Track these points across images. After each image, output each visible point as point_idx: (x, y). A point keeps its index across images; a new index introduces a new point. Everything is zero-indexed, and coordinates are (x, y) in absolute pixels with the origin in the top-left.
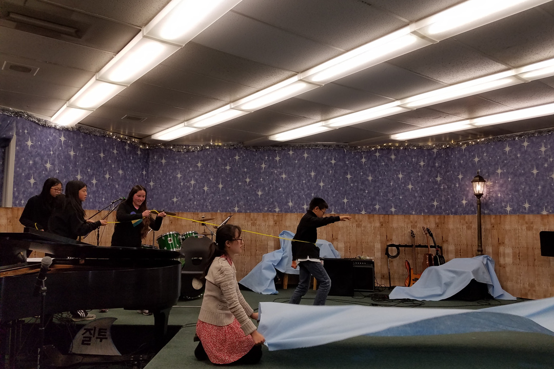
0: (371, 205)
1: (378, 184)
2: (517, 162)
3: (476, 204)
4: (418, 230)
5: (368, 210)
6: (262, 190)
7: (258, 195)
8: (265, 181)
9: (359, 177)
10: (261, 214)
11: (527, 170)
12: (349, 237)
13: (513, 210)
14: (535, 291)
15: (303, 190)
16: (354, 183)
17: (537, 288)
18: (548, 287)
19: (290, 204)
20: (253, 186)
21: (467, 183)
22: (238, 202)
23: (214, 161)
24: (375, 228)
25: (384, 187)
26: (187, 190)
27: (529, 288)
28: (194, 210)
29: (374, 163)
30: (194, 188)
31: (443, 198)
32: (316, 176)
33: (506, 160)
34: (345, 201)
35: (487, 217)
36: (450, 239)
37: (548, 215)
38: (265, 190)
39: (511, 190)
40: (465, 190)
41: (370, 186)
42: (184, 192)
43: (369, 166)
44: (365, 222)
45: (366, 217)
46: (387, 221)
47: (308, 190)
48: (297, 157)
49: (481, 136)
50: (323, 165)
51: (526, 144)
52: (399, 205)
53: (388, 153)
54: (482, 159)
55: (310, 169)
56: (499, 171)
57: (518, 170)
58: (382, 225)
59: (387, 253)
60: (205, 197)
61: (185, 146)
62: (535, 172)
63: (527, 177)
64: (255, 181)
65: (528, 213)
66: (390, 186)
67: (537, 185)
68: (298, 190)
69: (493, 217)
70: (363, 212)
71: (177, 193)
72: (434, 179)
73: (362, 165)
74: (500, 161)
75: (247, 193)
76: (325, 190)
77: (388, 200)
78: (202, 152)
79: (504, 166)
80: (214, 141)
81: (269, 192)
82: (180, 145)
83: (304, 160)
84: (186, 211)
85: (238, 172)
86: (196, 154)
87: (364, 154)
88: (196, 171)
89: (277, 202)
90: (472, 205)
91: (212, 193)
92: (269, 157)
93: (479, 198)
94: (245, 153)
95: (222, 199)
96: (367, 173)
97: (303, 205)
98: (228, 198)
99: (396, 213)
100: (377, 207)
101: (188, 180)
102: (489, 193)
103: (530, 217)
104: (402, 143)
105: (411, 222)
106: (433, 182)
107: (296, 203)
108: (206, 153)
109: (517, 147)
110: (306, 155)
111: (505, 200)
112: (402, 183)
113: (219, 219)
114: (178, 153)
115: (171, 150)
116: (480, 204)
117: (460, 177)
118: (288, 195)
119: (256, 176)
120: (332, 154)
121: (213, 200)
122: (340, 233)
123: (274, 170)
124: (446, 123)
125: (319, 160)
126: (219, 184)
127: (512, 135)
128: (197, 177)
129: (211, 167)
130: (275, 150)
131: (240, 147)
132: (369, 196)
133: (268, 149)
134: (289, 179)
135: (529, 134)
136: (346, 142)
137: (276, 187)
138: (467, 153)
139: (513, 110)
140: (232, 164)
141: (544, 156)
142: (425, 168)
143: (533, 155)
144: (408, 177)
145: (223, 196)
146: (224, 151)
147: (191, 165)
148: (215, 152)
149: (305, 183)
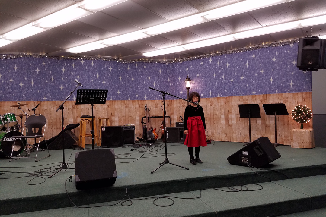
0: (133, 95)
1: (137, 83)
2: (207, 70)
3: (187, 93)
4: (159, 108)
5: (132, 98)
6: (63, 86)
7: (60, 89)
8: (65, 80)
9: (126, 78)
11: (211, 74)
12: (121, 114)
13: (204, 95)
14: (214, 136)
15: (92, 86)
16: (123, 82)
17: (215, 135)
18: (220, 134)
20: (56, 83)
21: (183, 82)
22: (46, 94)
23: (27, 66)
24: (136, 108)
25: (141, 85)
26: (7, 86)
27: (212, 135)
28: (13, 100)
29: (135, 70)
30: (12, 84)
31: (171, 91)
32: (100, 77)
33: (201, 69)
34: (119, 92)
36: (175, 113)
37: (220, 97)
38: (65, 86)
39: (203, 85)
40: (182, 86)
41: (133, 84)
42: (4, 88)
43: (132, 72)
44: (131, 105)
45: (131, 102)
46: (142, 104)
47: (95, 86)
48: (87, 64)
49: (189, 56)
50: (104, 71)
51: (211, 60)
52: (149, 94)
53: (142, 65)
54: (190, 69)
55: (96, 73)
56: (198, 75)
57: (206, 74)
58: (140, 106)
59: (142, 122)
60: (21, 90)
61: (4, 55)
62: (215, 75)
63: (211, 78)
64: (58, 80)
65: (211, 97)
66: (144, 84)
67: (216, 82)
68: (88, 86)
70: (129, 99)
72: (167, 80)
73: (128, 71)
74: (198, 70)
75: (52, 88)
76: (106, 86)
77: (143, 92)
78: (17, 60)
79: (200, 72)
80: (26, 52)
81: (68, 87)
82: (0, 54)
83: (92, 67)
84: (7, 100)
85: (45, 74)
86: (13, 61)
87: (129, 64)
88: (14, 73)
89: (74, 94)
90: (185, 94)
91: (26, 88)
92: (67, 64)
93: (188, 90)
94: (50, 60)
95: (34, 92)
96: (131, 76)
98: (38, 91)
99: (147, 99)
100: (137, 96)
101: (8, 79)
102: (193, 87)
103: (212, 99)
104: (149, 58)
105: (155, 104)
106: (166, 82)
108: (20, 60)
109: (207, 62)
110: (93, 64)
111: (200, 90)
112: (150, 82)
117: (179, 79)
119: (59, 76)
120: (109, 64)
121: (27, 92)
122: (116, 111)
123: (71, 73)
124: (171, 47)
125: (102, 67)
126: (31, 82)
127: (204, 55)
128: (14, 77)
129: (24, 70)
130: (71, 60)
131: (46, 56)
132: (132, 90)
133: (67, 59)
134: (82, 79)
135: (212, 55)
136: (118, 57)
137: (73, 84)
138: (183, 66)
139: (204, 40)
140: (40, 68)
141: (219, 67)
142: (162, 74)
143: (214, 66)
144: (153, 78)
145: (35, 90)
146: (34, 59)
147: (10, 68)
148: (27, 60)
149: (93, 82)
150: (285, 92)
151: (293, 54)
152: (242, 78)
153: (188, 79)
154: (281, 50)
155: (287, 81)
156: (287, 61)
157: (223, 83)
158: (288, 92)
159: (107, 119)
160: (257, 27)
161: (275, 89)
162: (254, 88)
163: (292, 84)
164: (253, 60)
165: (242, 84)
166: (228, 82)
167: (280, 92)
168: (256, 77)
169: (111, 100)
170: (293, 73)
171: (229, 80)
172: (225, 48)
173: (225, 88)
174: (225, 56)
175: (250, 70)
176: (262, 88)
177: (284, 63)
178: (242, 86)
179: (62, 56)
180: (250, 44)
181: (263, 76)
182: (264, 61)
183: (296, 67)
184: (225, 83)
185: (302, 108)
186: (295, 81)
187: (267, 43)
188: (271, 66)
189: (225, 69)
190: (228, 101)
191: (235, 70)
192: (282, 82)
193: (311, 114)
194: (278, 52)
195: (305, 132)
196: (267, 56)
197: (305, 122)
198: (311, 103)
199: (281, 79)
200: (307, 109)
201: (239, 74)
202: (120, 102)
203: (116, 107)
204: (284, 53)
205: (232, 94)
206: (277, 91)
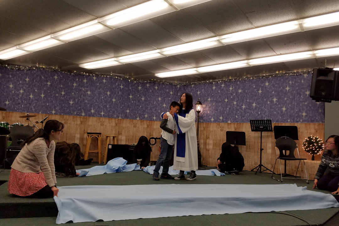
0: (142, 115)
1: (147, 103)
2: (218, 95)
5: (141, 118)
6: (73, 101)
7: (70, 104)
8: (75, 95)
9: (137, 97)
10: (72, 116)
11: (222, 99)
12: (128, 133)
13: (214, 120)
15: (102, 103)
16: (133, 101)
19: (93, 111)
20: (66, 97)
22: (55, 107)
23: (39, 78)
24: (144, 128)
25: (151, 105)
26: (17, 96)
28: (21, 111)
29: (146, 90)
30: (22, 95)
32: (110, 95)
33: (213, 93)
34: (128, 111)
35: (202, 124)
37: (231, 123)
38: (75, 101)
39: (214, 110)
41: (143, 104)
42: (14, 98)
43: (143, 91)
44: (139, 124)
45: (140, 122)
46: (151, 124)
47: (105, 103)
48: (98, 81)
49: (201, 79)
50: (115, 88)
51: (223, 85)
52: (158, 115)
53: (154, 85)
54: (202, 92)
55: (107, 90)
56: (209, 99)
57: (218, 99)
58: (148, 126)
60: (30, 102)
61: (17, 65)
62: (226, 100)
63: (222, 103)
64: (69, 94)
65: (222, 122)
66: (154, 104)
67: (227, 108)
68: (98, 102)
69: (205, 124)
71: (9, 98)
73: (139, 91)
74: (210, 94)
75: (62, 102)
76: (116, 104)
77: (152, 112)
78: (30, 71)
79: (212, 97)
80: (39, 64)
81: (78, 102)
82: (13, 65)
83: (103, 84)
84: (16, 111)
85: (56, 87)
86: (25, 72)
87: (140, 84)
88: (25, 84)
89: (83, 109)
91: (36, 100)
92: (79, 79)
93: (198, 113)
94: (62, 74)
95: (43, 104)
96: (142, 95)
97: (101, 112)
98: (48, 104)
99: (156, 120)
100: (146, 116)
101: (18, 90)
102: (204, 111)
103: (222, 124)
104: (161, 79)
107: (96, 111)
108: (33, 72)
109: (219, 87)
110: (104, 81)
111: (211, 115)
112: (160, 103)
113: (41, 118)
114: (11, 70)
115: (6, 67)
116: (199, 116)
118: (91, 105)
119: (70, 91)
120: (121, 82)
121: (36, 105)
122: (123, 130)
123: (82, 88)
124: (184, 69)
125: (113, 85)
126: (41, 94)
127: (217, 80)
128: (25, 88)
129: (36, 82)
130: (84, 75)
131: (58, 70)
132: (142, 109)
133: (79, 74)
134: (92, 95)
135: (225, 80)
136: (130, 75)
137: (83, 99)
138: (194, 89)
139: (217, 64)
140: (52, 81)
141: (231, 92)
142: (173, 96)
143: (226, 92)
144: (163, 100)
145: (44, 102)
146: (47, 72)
147: (21, 79)
148: (39, 72)
149: (103, 99)
150: (297, 122)
151: (307, 84)
152: (254, 105)
153: (199, 103)
154: (294, 79)
155: (300, 111)
156: (301, 91)
157: (235, 109)
158: (300, 122)
159: (114, 137)
160: (272, 54)
161: (287, 118)
162: (266, 115)
163: (304, 114)
164: (266, 87)
165: (253, 110)
166: (240, 108)
167: (291, 122)
168: (268, 104)
169: (120, 118)
170: (306, 103)
171: (241, 106)
172: (238, 74)
173: (236, 114)
174: (238, 82)
175: (263, 97)
176: (274, 117)
177: (298, 93)
178: (253, 113)
179: (75, 71)
180: (264, 72)
181: (276, 104)
182: (277, 89)
183: (310, 97)
184: (237, 109)
185: (314, 139)
186: (308, 111)
187: (281, 72)
188: (284, 95)
189: (237, 95)
190: (239, 127)
191: (247, 97)
192: (294, 112)
193: (323, 146)
194: (292, 81)
195: (316, 164)
196: (280, 85)
197: (316, 153)
198: (323, 134)
199: (294, 109)
200: (319, 140)
201: (251, 101)
202: (128, 120)
203: (124, 125)
204: (298, 82)
205: (243, 120)
206: (289, 121)
